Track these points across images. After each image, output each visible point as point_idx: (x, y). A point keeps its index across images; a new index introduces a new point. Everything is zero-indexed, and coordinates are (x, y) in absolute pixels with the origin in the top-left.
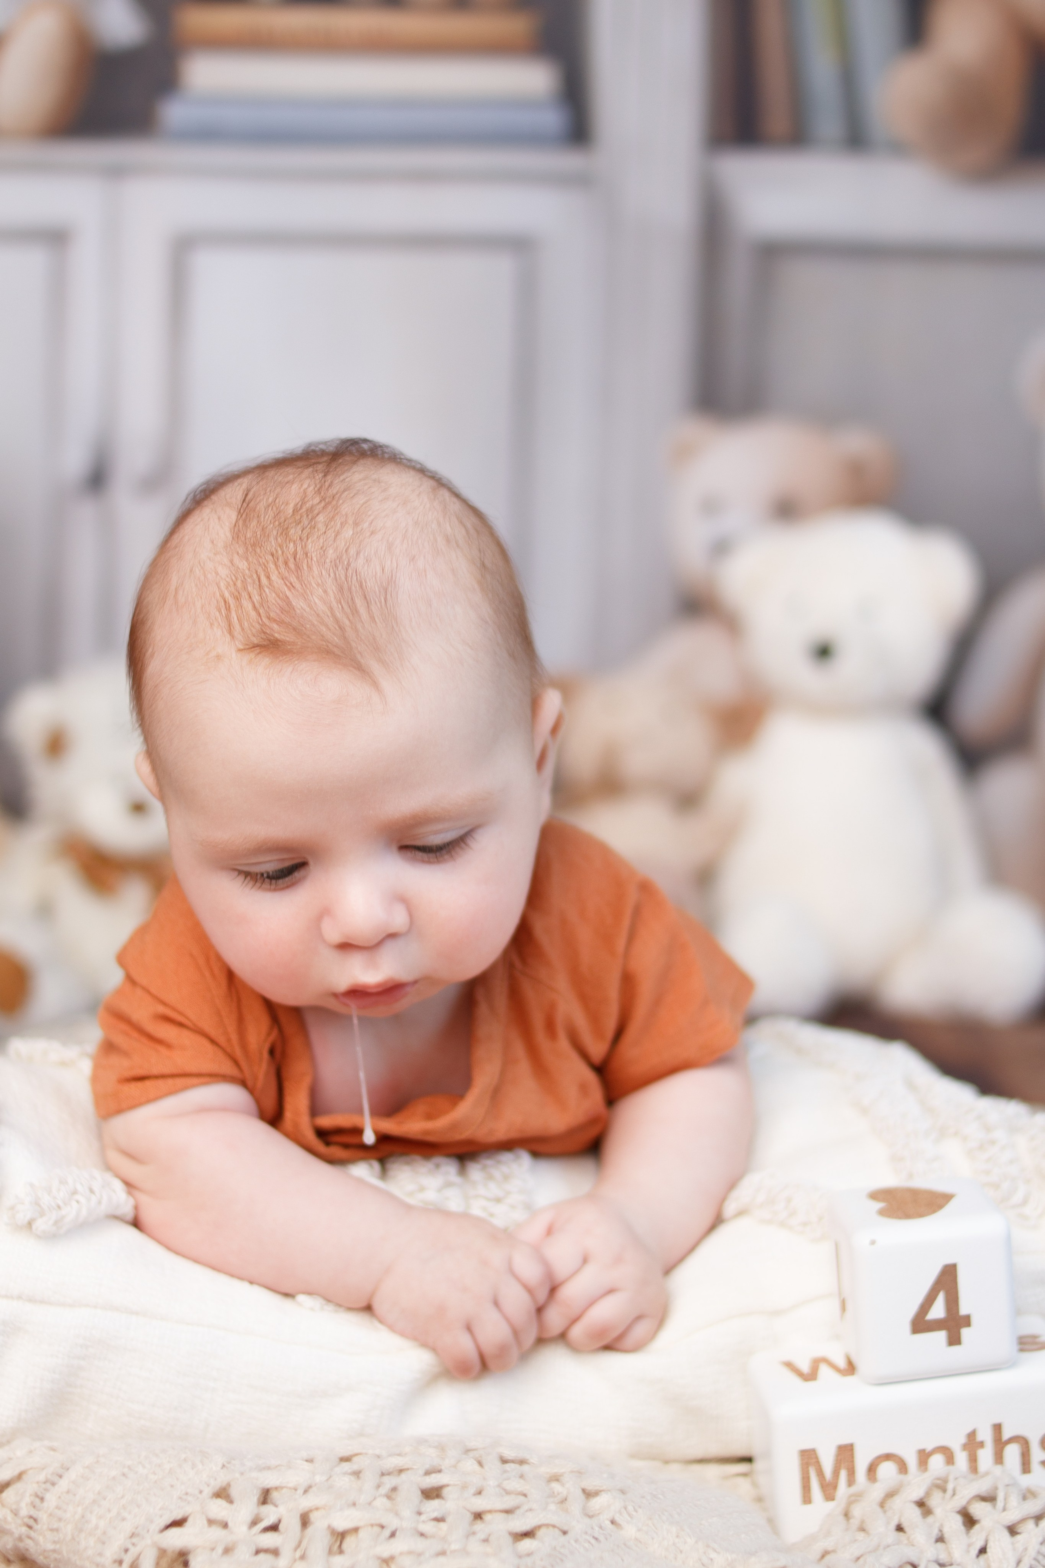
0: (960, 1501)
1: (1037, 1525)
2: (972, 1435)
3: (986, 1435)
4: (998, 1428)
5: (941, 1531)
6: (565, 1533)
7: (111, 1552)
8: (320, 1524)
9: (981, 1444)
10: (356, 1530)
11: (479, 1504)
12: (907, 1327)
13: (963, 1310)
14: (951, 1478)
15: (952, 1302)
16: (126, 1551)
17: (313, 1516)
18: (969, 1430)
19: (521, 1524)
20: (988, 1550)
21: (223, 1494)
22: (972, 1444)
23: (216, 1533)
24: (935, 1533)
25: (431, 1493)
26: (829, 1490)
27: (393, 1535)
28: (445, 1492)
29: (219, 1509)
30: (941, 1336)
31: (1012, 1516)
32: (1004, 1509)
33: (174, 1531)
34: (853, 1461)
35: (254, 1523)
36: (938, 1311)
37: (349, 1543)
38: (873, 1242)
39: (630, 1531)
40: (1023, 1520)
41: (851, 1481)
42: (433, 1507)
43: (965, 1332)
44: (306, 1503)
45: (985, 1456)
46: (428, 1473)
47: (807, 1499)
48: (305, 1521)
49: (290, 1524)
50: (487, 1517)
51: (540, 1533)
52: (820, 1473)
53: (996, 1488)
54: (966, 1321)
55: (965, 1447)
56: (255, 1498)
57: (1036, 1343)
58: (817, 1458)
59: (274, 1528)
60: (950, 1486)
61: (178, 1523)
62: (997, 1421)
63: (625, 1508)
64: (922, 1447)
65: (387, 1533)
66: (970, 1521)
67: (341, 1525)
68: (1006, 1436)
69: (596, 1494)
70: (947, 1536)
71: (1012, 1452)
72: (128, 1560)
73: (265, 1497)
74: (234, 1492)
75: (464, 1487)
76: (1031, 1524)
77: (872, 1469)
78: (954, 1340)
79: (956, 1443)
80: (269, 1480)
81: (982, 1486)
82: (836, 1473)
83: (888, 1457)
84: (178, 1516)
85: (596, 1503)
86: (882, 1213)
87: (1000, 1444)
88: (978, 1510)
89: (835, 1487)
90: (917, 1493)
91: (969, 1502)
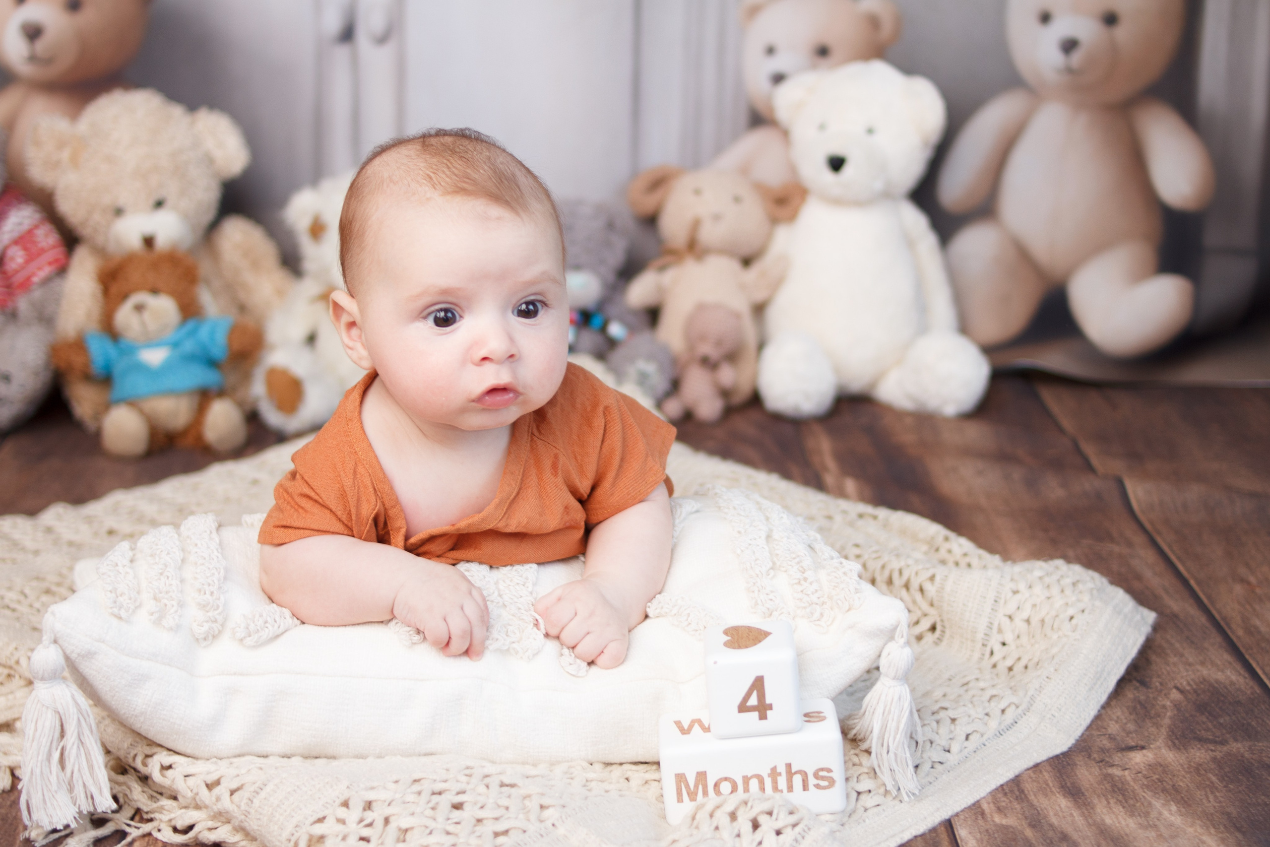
0: (752, 815)
1: (793, 829)
2: (774, 769)
3: (782, 769)
4: (789, 766)
5: (739, 831)
6: (525, 831)
7: (285, 835)
8: (393, 825)
9: (780, 774)
10: (412, 828)
11: (481, 814)
12: (736, 710)
13: (768, 701)
14: (751, 800)
15: (762, 696)
16: (293, 835)
17: (391, 819)
18: (772, 766)
19: (500, 827)
20: (763, 843)
21: (346, 804)
22: (774, 773)
23: (340, 827)
24: (736, 832)
25: (457, 807)
26: (692, 796)
27: (430, 833)
28: (465, 806)
29: (342, 812)
30: (755, 715)
31: (778, 825)
32: (777, 819)
33: (318, 825)
34: (706, 781)
35: (361, 821)
36: (753, 701)
37: (409, 835)
38: (715, 663)
39: (561, 830)
40: (786, 827)
41: (705, 793)
42: (456, 814)
43: (769, 713)
44: (388, 811)
45: (782, 782)
46: (458, 793)
47: (680, 799)
48: (387, 821)
49: (379, 823)
50: (485, 822)
51: (510, 833)
52: (687, 786)
53: (774, 807)
54: (770, 707)
55: (769, 775)
56: (361, 805)
57: (819, 717)
58: (686, 778)
59: (370, 825)
60: (749, 804)
61: (321, 820)
62: (788, 762)
63: (561, 817)
64: (745, 774)
65: (428, 831)
66: (756, 826)
67: (404, 826)
68: (793, 770)
69: (547, 807)
70: (742, 834)
71: (797, 780)
72: (293, 839)
73: (369, 806)
74: (351, 804)
75: (475, 804)
76: (789, 830)
77: (716, 785)
78: (763, 717)
79: (765, 773)
80: (371, 796)
81: (766, 806)
82: (696, 786)
83: (726, 779)
84: (320, 815)
85: (547, 813)
86: (726, 644)
87: (790, 774)
88: (763, 819)
89: (696, 795)
90: (729, 808)
91: (758, 815)
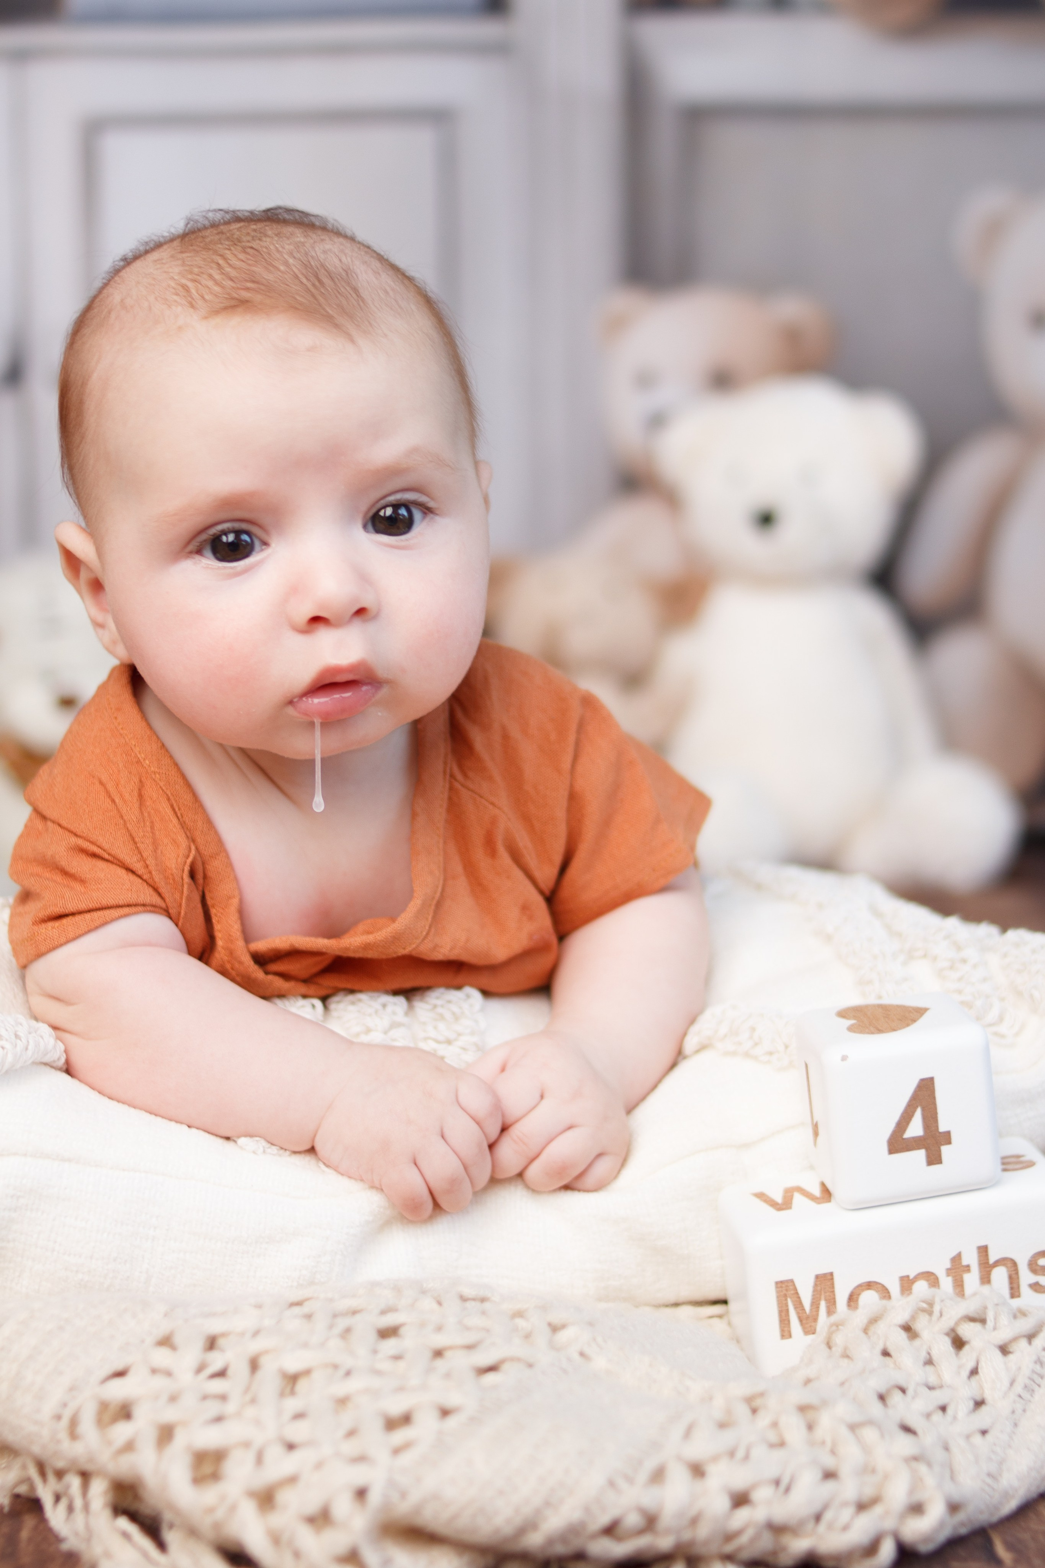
0: (948, 1322)
1: (1030, 1343)
2: (957, 1259)
3: (971, 1258)
4: (983, 1251)
5: (929, 1354)
6: (530, 1366)
7: (48, 1408)
8: (269, 1367)
9: (967, 1268)
10: (307, 1372)
11: (440, 1341)
12: (885, 1148)
13: (942, 1128)
14: (937, 1300)
15: (930, 1119)
16: (65, 1405)
17: (264, 1361)
18: (954, 1253)
19: (484, 1358)
20: (979, 1370)
21: (166, 1342)
22: (957, 1268)
23: (159, 1382)
24: (923, 1355)
25: (388, 1333)
26: (808, 1323)
27: (348, 1373)
28: (402, 1331)
29: (162, 1357)
30: (920, 1155)
31: (1004, 1335)
32: (995, 1329)
33: (118, 1382)
34: (833, 1292)
35: (200, 1369)
36: (915, 1129)
37: (302, 1385)
38: (844, 1058)
39: (600, 1362)
40: (1015, 1339)
41: (830, 1311)
42: (390, 1345)
43: (945, 1150)
44: (254, 1347)
45: (971, 1280)
46: (383, 1312)
47: (785, 1333)
48: (254, 1365)
49: (239, 1369)
50: (448, 1354)
51: (505, 1367)
52: (799, 1305)
53: (986, 1308)
54: (947, 1138)
55: (949, 1272)
56: (199, 1344)
57: (1021, 1162)
58: (795, 1289)
59: (221, 1374)
60: (937, 1308)
61: (120, 1374)
62: (983, 1243)
63: (594, 1339)
64: (904, 1274)
65: (342, 1372)
66: (959, 1343)
67: (293, 1365)
68: (992, 1260)
69: (564, 1326)
70: (935, 1358)
71: (1000, 1275)
72: (67, 1415)
73: (212, 1343)
74: (177, 1340)
75: (422, 1325)
76: (1023, 1343)
77: (853, 1299)
78: (934, 1159)
79: (940, 1268)
80: (215, 1326)
81: (969, 1306)
82: (815, 1304)
83: (869, 1285)
84: (119, 1366)
85: (563, 1336)
86: (851, 1029)
87: (986, 1268)
88: (967, 1331)
89: (815, 1320)
90: (903, 1317)
91: (957, 1323)
